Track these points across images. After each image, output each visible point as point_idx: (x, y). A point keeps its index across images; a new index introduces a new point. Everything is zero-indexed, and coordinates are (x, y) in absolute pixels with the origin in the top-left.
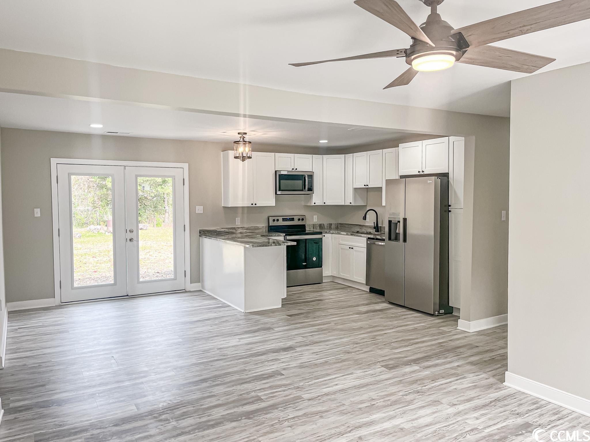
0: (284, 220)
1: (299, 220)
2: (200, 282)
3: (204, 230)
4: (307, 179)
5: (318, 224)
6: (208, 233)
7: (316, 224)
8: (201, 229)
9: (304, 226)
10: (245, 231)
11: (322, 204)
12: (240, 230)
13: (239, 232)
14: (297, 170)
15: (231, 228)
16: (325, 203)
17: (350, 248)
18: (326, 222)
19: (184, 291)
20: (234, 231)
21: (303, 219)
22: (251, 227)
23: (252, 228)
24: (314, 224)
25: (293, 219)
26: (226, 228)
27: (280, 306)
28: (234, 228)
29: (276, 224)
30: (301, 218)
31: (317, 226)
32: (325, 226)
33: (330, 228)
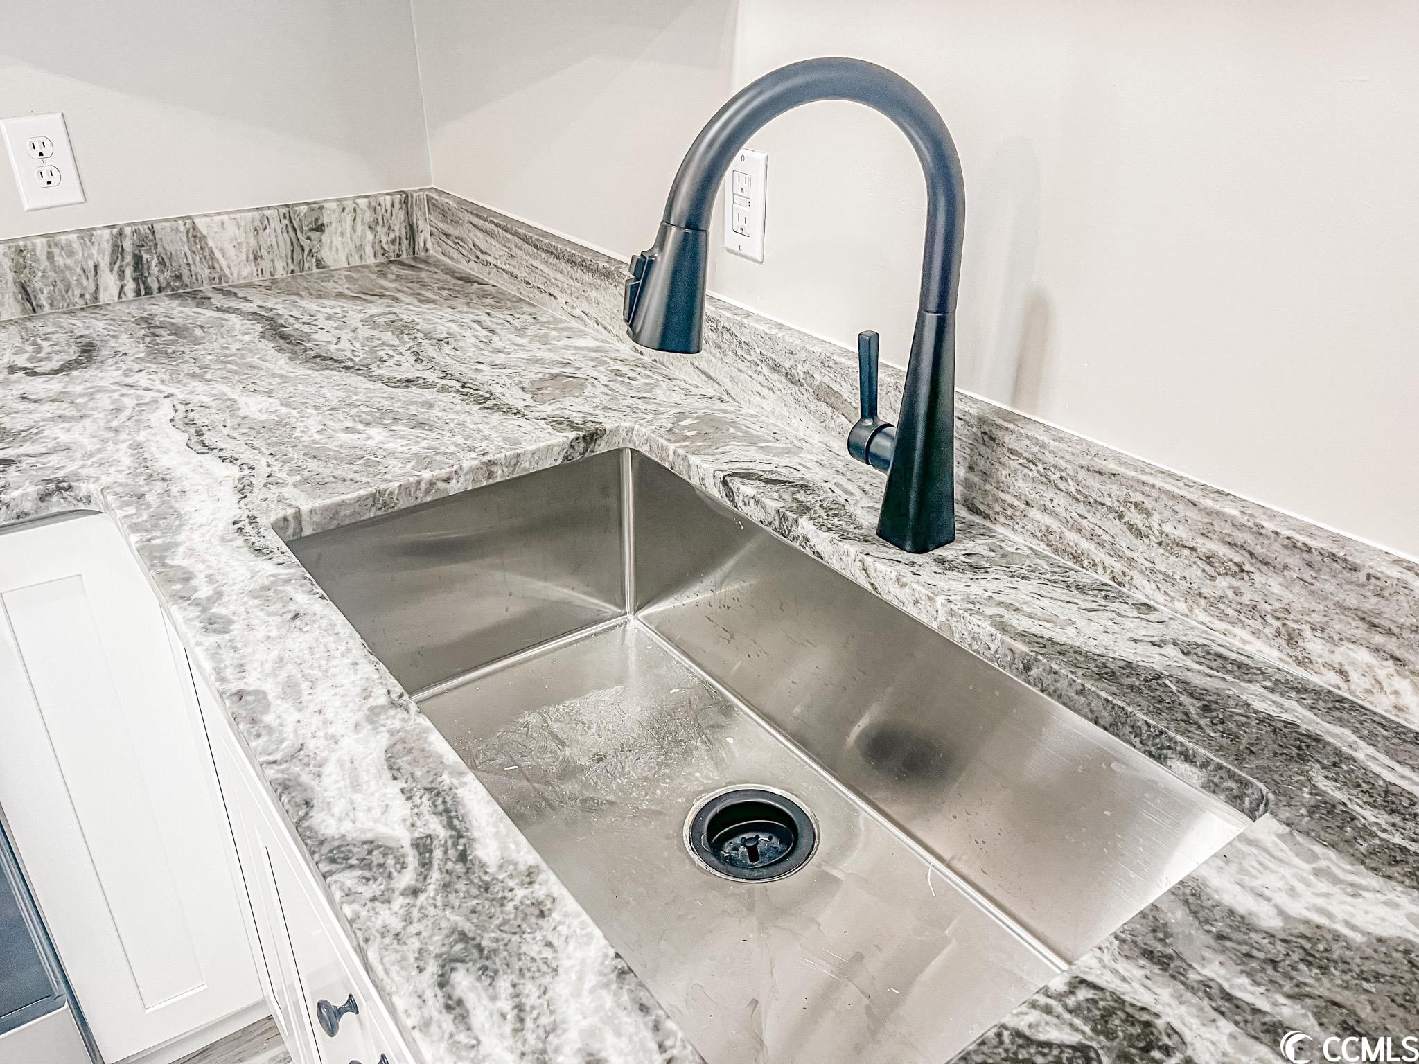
5: (86, 235)
31: (91, 264)
32: (218, 254)
33: (310, 263)
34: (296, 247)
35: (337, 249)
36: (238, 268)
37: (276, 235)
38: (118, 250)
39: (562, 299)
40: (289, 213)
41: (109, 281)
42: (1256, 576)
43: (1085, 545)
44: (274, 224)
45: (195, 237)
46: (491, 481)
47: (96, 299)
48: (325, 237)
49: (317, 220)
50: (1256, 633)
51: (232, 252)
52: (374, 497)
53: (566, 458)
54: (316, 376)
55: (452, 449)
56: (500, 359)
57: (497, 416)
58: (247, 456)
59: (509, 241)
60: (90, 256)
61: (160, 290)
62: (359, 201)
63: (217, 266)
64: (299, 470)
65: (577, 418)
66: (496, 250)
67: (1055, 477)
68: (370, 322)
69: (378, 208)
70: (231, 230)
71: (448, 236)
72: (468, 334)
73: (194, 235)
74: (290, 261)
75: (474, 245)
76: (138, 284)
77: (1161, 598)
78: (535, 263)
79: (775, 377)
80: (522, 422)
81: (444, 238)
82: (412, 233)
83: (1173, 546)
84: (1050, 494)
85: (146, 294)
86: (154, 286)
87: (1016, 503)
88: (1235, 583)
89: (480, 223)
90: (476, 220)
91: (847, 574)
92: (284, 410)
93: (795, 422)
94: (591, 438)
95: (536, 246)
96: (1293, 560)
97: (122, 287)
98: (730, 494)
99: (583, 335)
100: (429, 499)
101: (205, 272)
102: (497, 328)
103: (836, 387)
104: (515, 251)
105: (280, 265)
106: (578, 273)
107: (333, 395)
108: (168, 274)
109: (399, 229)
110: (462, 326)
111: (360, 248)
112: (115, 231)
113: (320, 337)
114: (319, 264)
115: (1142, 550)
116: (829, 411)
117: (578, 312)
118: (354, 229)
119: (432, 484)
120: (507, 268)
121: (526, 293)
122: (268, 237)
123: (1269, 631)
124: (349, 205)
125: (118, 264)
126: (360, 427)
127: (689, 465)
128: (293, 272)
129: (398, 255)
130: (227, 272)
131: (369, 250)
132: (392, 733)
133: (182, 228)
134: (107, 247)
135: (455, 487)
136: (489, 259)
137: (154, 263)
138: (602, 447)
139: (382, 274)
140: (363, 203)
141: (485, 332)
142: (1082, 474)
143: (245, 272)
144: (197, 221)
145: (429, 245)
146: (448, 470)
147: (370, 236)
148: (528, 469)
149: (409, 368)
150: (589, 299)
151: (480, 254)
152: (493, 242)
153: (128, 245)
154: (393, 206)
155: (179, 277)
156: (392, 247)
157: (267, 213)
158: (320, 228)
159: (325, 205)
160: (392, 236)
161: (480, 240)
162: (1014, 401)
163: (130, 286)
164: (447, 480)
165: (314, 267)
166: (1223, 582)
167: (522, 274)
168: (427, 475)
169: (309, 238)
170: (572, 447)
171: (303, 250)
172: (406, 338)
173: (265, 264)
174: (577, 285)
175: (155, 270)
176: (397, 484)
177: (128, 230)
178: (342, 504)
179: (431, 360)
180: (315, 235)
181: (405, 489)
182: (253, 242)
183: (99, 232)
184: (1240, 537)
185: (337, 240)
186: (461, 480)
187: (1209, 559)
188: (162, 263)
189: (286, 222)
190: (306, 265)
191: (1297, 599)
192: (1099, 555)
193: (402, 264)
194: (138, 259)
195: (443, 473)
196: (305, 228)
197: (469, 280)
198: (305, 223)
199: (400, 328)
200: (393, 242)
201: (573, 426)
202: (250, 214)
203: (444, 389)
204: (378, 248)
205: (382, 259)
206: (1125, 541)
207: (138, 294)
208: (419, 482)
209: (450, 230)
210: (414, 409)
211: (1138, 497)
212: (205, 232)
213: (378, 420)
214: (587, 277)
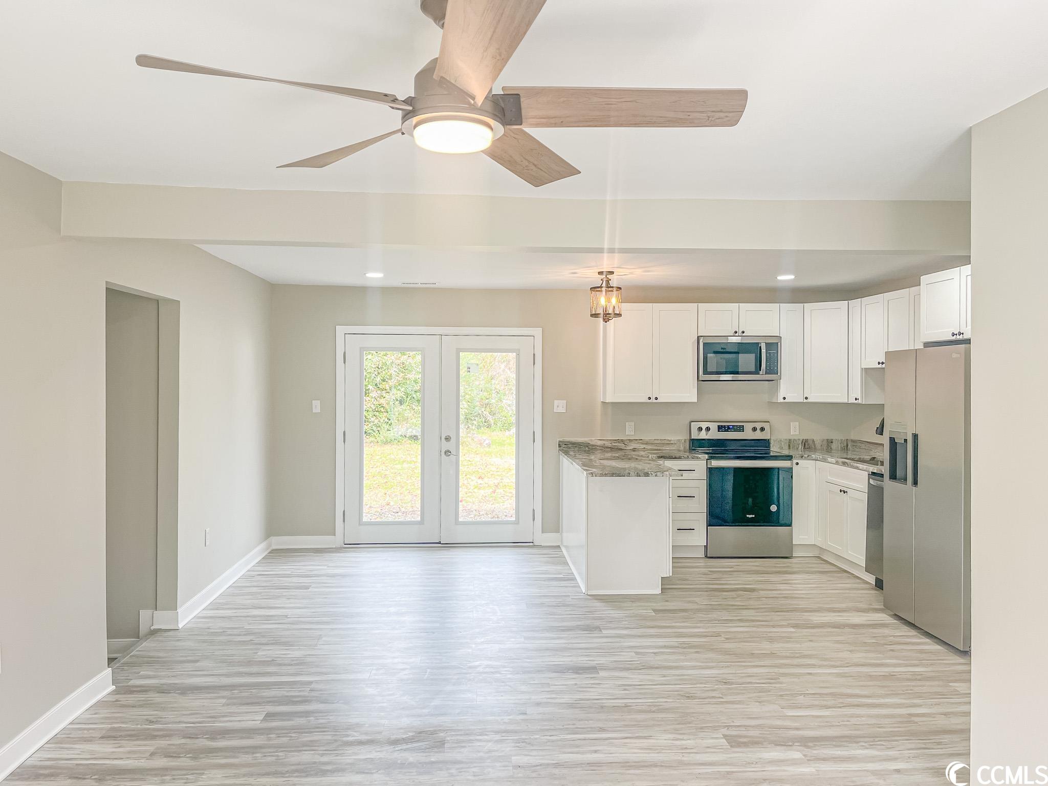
0: (720, 428)
1: (754, 429)
2: (559, 532)
3: (568, 442)
4: (763, 351)
5: (799, 439)
6: (573, 447)
7: (794, 439)
8: (561, 440)
9: (766, 443)
10: (643, 446)
11: (802, 401)
12: (632, 444)
13: (631, 448)
14: (744, 335)
15: (614, 440)
16: (806, 398)
17: (841, 491)
18: (817, 434)
19: (531, 544)
20: (621, 445)
21: (762, 429)
22: (655, 440)
23: (656, 442)
24: (790, 440)
25: (741, 429)
26: (607, 440)
27: (658, 591)
28: (622, 440)
29: (703, 435)
30: (758, 426)
32: (816, 444)
33: (829, 448)
35: (834, 446)
38: (802, 442)
41: (800, 446)
47: (798, 448)
49: (832, 441)
59: (865, 444)
60: (799, 442)
66: (863, 446)
70: (819, 441)
74: (827, 445)
75: (859, 446)
78: (870, 446)
85: (805, 449)
86: (807, 447)
90: (860, 442)
95: (870, 443)
101: (814, 447)
109: (845, 445)
111: (838, 447)
114: (831, 448)
118: (838, 443)
121: (867, 451)
128: (827, 449)
129: (845, 449)
130: (817, 447)
137: (807, 444)
140: (840, 439)
144: (814, 439)
154: (845, 440)
155: (810, 447)
157: (825, 439)
159: (834, 439)
167: (867, 448)
169: (830, 444)
173: (823, 446)
177: (804, 439)
182: (822, 443)
183: (801, 439)
189: (827, 441)
197: (857, 451)
202: (822, 439)
204: (841, 446)
205: (841, 449)
209: (855, 444)
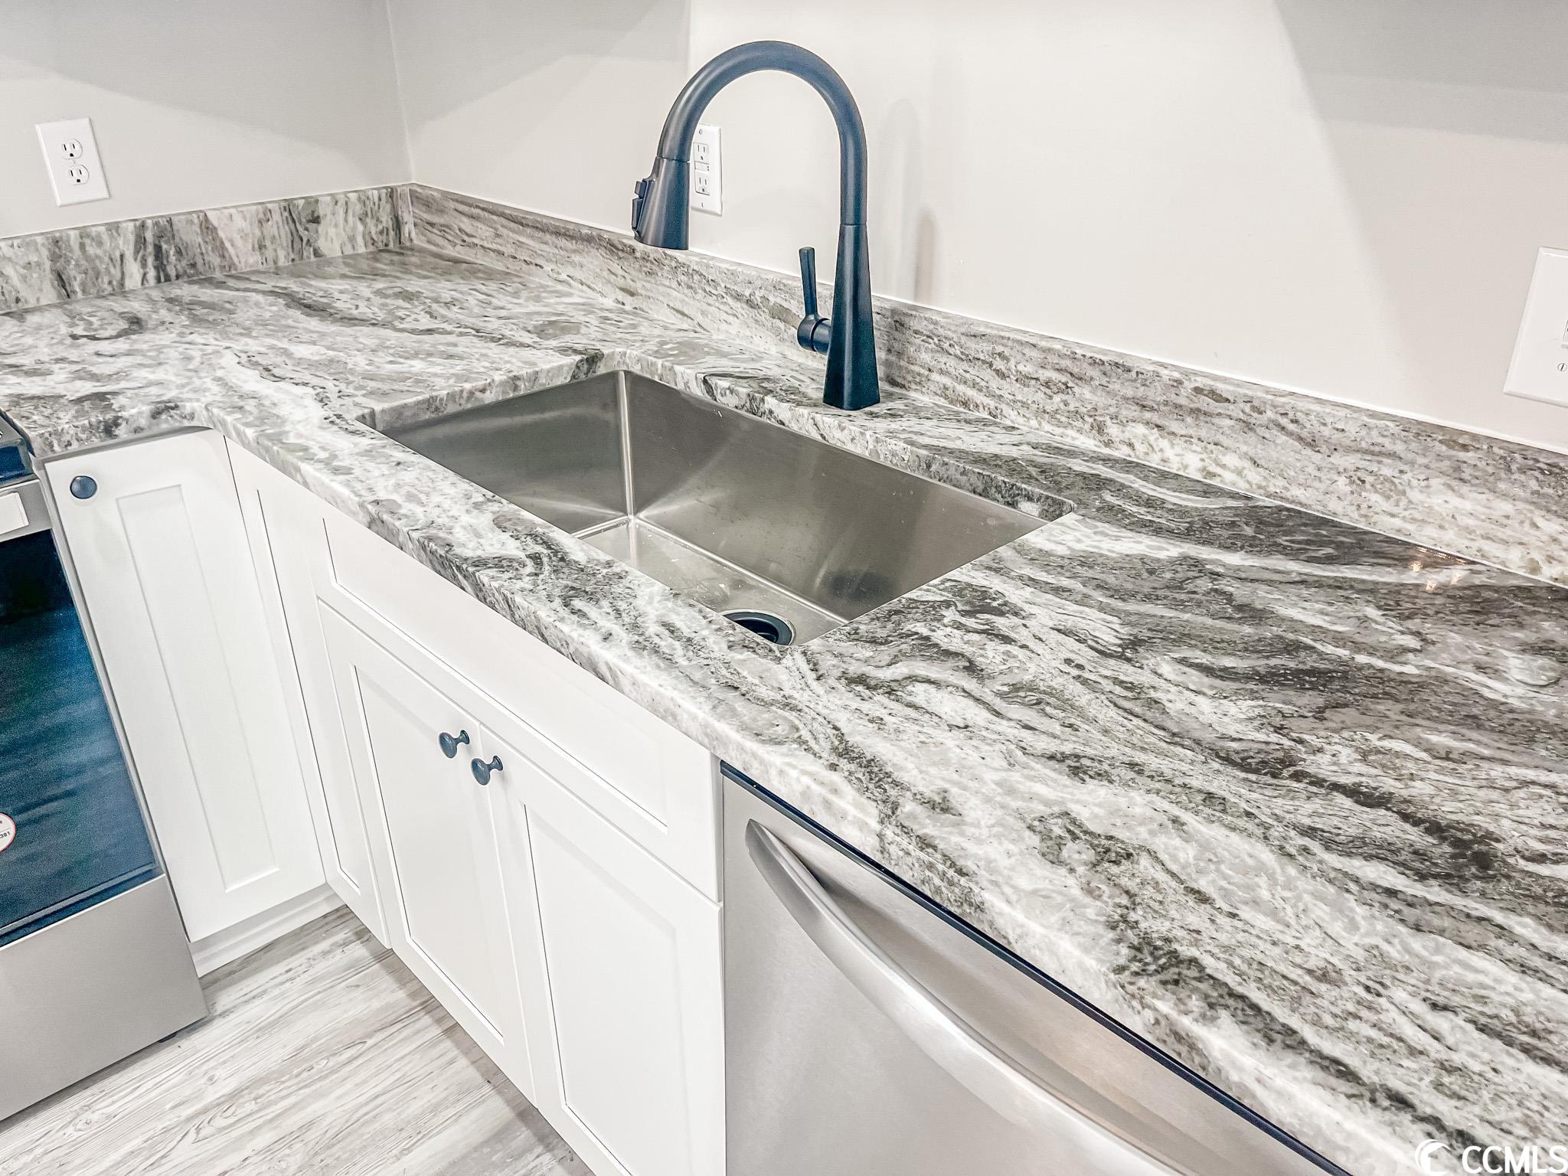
5: (114, 228)
7: (84, 235)
24: (55, 243)
31: (118, 254)
32: (228, 245)
33: (308, 252)
34: (296, 238)
35: (331, 239)
36: (245, 257)
37: (278, 227)
38: (140, 242)
39: (548, 267)
40: (288, 207)
41: (133, 269)
42: (1076, 389)
43: (971, 393)
44: (276, 217)
45: (207, 228)
46: (517, 394)
47: (122, 285)
48: (321, 228)
49: (313, 212)
50: (1080, 431)
51: (239, 242)
52: (430, 403)
53: (573, 377)
54: (349, 330)
55: (482, 370)
56: (503, 313)
57: (512, 350)
58: (315, 381)
59: (495, 222)
60: (117, 246)
61: (178, 277)
62: (350, 195)
63: (227, 255)
64: (362, 388)
65: (579, 347)
66: (483, 232)
67: (946, 346)
68: (379, 293)
69: (367, 202)
70: (239, 222)
71: (432, 225)
72: (469, 298)
73: (207, 227)
74: (290, 250)
75: (460, 230)
76: (158, 272)
77: (1021, 420)
78: (522, 239)
79: (738, 305)
80: (534, 351)
81: (430, 228)
82: (398, 225)
83: (1024, 379)
84: (944, 359)
85: (166, 281)
86: (173, 273)
87: (922, 371)
88: (1065, 397)
89: (465, 209)
90: (461, 207)
91: (803, 432)
92: (331, 353)
93: (756, 340)
94: (593, 359)
95: (522, 224)
96: (1094, 372)
97: (145, 275)
98: (710, 389)
99: (570, 295)
100: (469, 406)
101: (216, 261)
102: (494, 294)
103: (786, 305)
104: (502, 231)
105: (281, 254)
106: (562, 242)
107: (372, 342)
108: (184, 263)
109: (386, 220)
110: (461, 293)
111: (352, 239)
112: (138, 223)
113: (338, 305)
114: (317, 253)
115: (1007, 388)
116: (782, 325)
117: (564, 277)
118: (346, 221)
119: (471, 393)
120: (494, 246)
121: (513, 266)
122: (271, 228)
123: (1087, 427)
124: (342, 200)
125: (141, 254)
126: (402, 360)
127: (675, 374)
128: (293, 260)
129: (386, 245)
130: (235, 260)
131: (360, 240)
132: (494, 513)
133: (196, 221)
134: (132, 238)
135: (489, 397)
136: (476, 241)
137: (172, 252)
138: (602, 369)
139: (377, 260)
140: (353, 197)
141: (484, 297)
142: (963, 339)
143: (251, 261)
144: (209, 214)
145: (413, 235)
146: (483, 382)
147: (360, 227)
148: (544, 385)
149: (425, 322)
150: (573, 264)
151: (466, 238)
152: (480, 225)
153: (149, 235)
154: (380, 199)
155: (193, 265)
156: (381, 238)
157: (270, 206)
158: (316, 220)
159: (320, 199)
160: (380, 227)
161: (466, 224)
162: (917, 295)
163: (152, 273)
164: (483, 391)
165: (312, 256)
166: (1057, 398)
167: (509, 250)
168: (468, 386)
169: (306, 229)
170: (578, 367)
171: (302, 240)
172: (416, 303)
173: (269, 253)
174: (562, 253)
175: (173, 258)
176: (445, 392)
177: (149, 223)
178: (405, 406)
179: (443, 316)
180: (312, 226)
181: (451, 396)
182: (258, 233)
183: (124, 225)
184: (1066, 363)
185: (332, 231)
186: (494, 391)
187: (1047, 384)
188: (179, 252)
189: (286, 214)
190: (305, 254)
191: (1100, 399)
192: (980, 398)
193: (389, 251)
194: (158, 249)
195: (480, 384)
196: (304, 220)
197: (457, 261)
198: (303, 215)
199: (408, 297)
200: (381, 233)
201: (576, 351)
202: (255, 207)
203: (461, 334)
204: (368, 238)
205: (372, 249)
206: (995, 383)
207: (159, 280)
208: (462, 391)
209: (435, 219)
210: (442, 348)
211: (999, 349)
212: (215, 223)
213: (415, 355)
214: (570, 245)
